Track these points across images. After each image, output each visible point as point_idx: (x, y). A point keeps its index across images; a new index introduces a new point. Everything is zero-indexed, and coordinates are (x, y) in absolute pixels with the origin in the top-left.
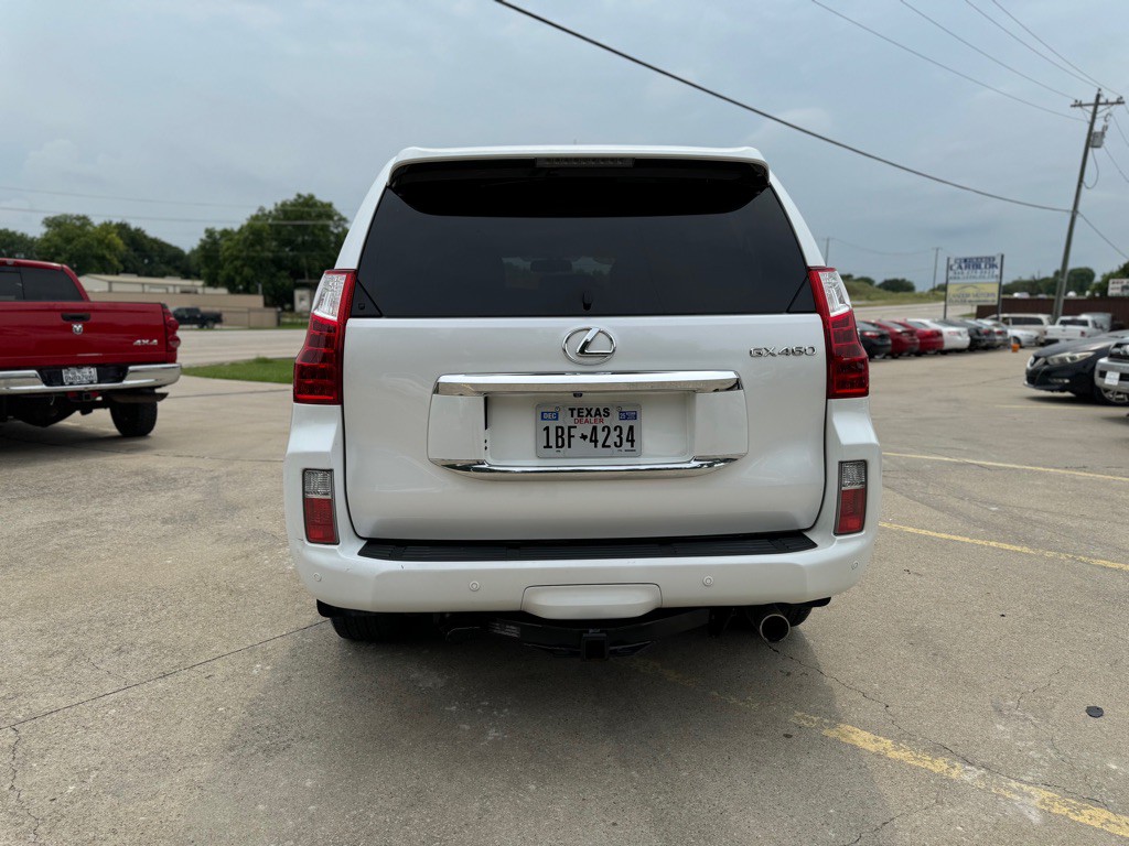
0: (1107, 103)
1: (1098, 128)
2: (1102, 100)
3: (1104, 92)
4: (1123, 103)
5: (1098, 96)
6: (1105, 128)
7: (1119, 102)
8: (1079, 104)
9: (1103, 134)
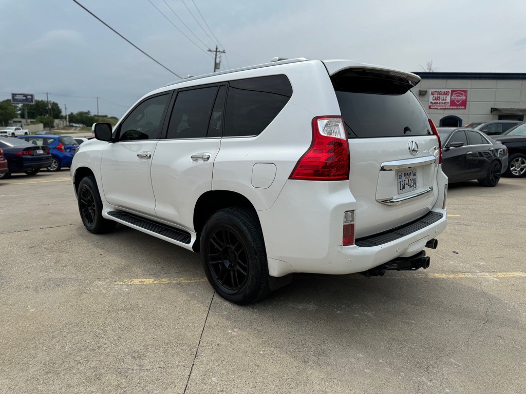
0: (219, 52)
1: (218, 61)
2: (218, 50)
3: (218, 47)
4: (225, 52)
5: (217, 48)
6: (220, 62)
7: (224, 52)
8: (210, 51)
9: (219, 64)
